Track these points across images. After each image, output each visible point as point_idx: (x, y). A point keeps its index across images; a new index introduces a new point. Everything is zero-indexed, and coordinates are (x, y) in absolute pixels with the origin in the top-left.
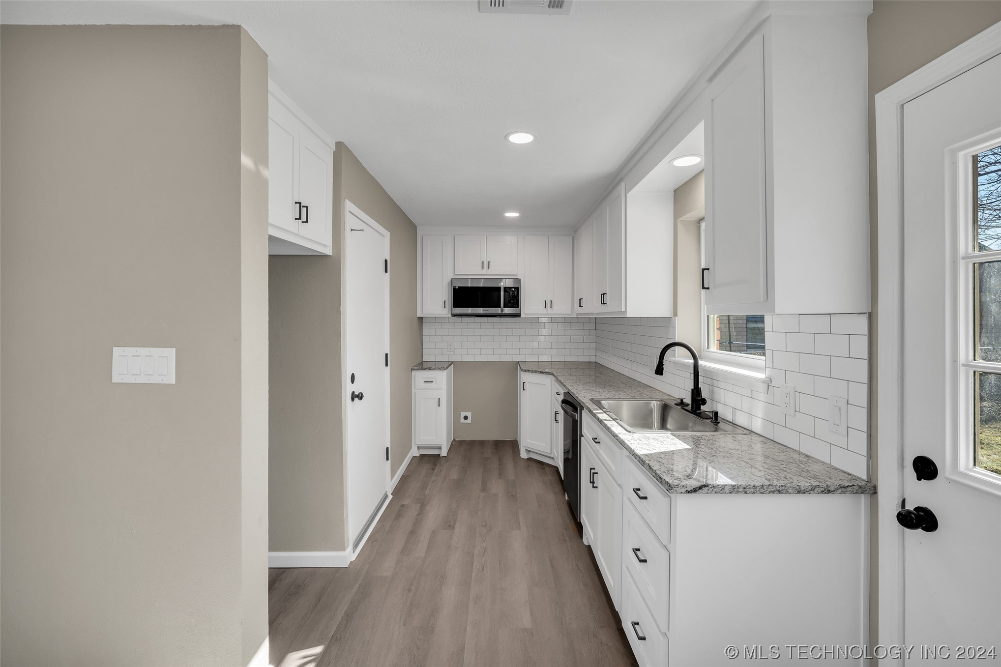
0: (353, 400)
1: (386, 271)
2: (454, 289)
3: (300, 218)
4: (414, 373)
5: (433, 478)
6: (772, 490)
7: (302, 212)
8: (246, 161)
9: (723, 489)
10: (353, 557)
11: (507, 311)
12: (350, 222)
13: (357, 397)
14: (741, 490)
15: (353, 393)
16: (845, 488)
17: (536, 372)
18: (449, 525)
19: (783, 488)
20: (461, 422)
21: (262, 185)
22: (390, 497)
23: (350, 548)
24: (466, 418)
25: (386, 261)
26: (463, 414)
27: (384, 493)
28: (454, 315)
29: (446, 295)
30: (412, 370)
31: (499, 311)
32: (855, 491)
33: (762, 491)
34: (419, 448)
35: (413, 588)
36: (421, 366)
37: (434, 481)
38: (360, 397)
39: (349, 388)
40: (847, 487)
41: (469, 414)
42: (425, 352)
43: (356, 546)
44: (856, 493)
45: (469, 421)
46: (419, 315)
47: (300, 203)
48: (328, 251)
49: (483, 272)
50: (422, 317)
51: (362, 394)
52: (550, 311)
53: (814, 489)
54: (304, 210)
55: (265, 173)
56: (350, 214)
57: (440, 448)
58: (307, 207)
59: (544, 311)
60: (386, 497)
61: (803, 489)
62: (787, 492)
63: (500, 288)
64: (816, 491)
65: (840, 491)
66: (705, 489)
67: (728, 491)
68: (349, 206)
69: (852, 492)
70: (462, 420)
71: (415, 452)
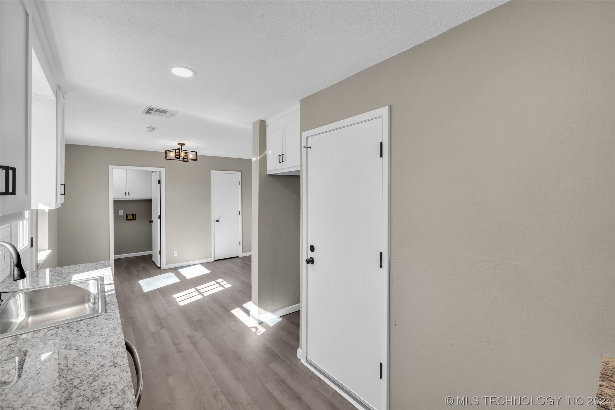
1: (381, 156)
25: (381, 144)
58: (283, 155)
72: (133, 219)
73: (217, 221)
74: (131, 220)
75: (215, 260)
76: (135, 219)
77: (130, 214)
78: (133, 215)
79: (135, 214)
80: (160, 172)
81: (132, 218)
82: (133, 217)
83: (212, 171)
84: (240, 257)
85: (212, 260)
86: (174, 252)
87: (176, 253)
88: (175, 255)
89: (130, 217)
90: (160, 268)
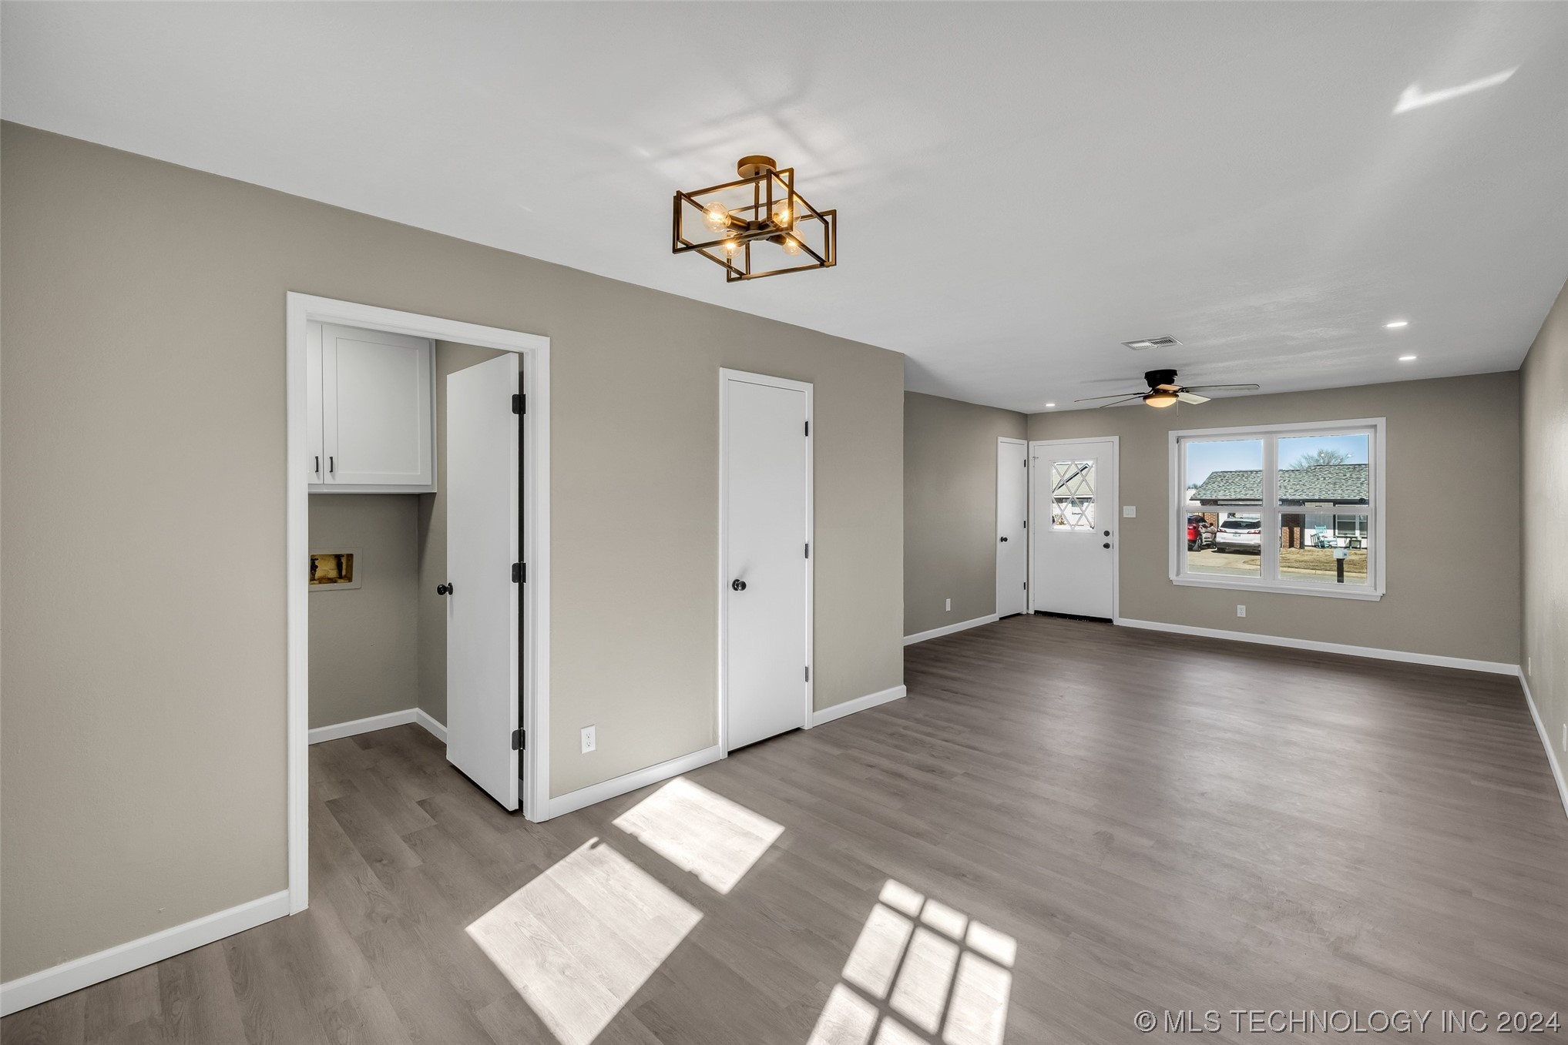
72: (340, 577)
73: (739, 585)
74: (332, 581)
75: (730, 753)
76: (349, 578)
77: (324, 557)
78: (338, 558)
79: (350, 557)
80: (521, 355)
81: (333, 574)
82: (339, 566)
83: (721, 368)
84: (806, 728)
85: (720, 752)
86: (584, 732)
87: (589, 740)
88: (585, 750)
89: (327, 568)
90: (520, 810)
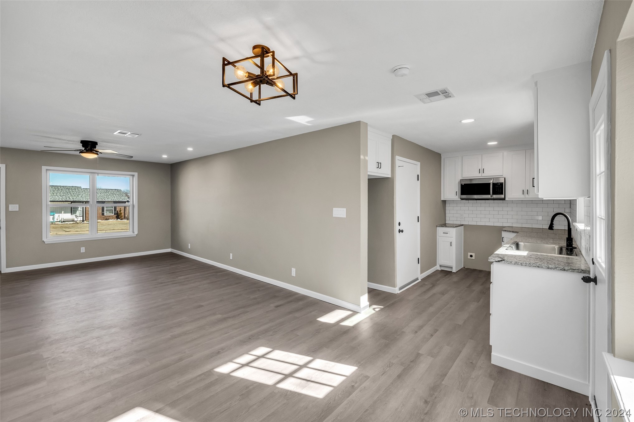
0: (399, 232)
1: (418, 180)
2: (462, 185)
3: (378, 168)
4: (438, 228)
5: (444, 279)
6: (535, 266)
7: (379, 165)
8: (362, 157)
9: (511, 262)
10: (399, 292)
11: (495, 196)
12: (398, 163)
13: (400, 231)
14: (520, 264)
15: (400, 230)
16: (574, 270)
17: (510, 231)
18: (443, 293)
19: (540, 266)
20: (468, 258)
21: (366, 162)
22: (420, 280)
23: (397, 288)
24: (471, 256)
25: (418, 175)
26: (470, 254)
27: (417, 277)
28: (462, 199)
29: (457, 189)
30: (437, 226)
31: (489, 196)
32: (579, 272)
33: (530, 265)
34: (440, 266)
35: (418, 304)
36: (444, 225)
37: (444, 280)
38: (402, 231)
39: (397, 228)
40: (575, 269)
41: (473, 254)
42: (447, 218)
43: (400, 289)
44: (580, 273)
45: (473, 258)
46: (442, 199)
47: (378, 163)
48: (390, 176)
49: (480, 175)
50: (446, 201)
51: (403, 230)
52: (527, 196)
53: (557, 268)
54: (380, 164)
55: (367, 158)
56: (398, 161)
57: (452, 268)
58: (381, 163)
59: (523, 196)
60: (417, 279)
61: (550, 267)
62: (542, 267)
63: (490, 184)
64: (557, 269)
65: (571, 270)
66: (504, 262)
67: (513, 263)
68: (397, 158)
69: (578, 272)
70: (469, 257)
71: (438, 268)
